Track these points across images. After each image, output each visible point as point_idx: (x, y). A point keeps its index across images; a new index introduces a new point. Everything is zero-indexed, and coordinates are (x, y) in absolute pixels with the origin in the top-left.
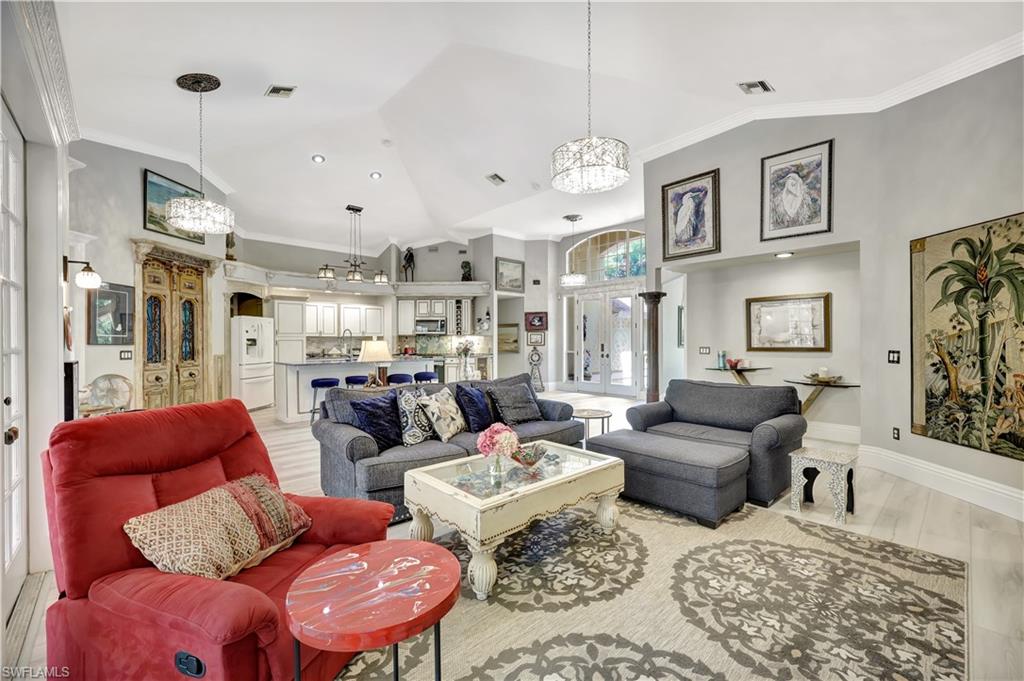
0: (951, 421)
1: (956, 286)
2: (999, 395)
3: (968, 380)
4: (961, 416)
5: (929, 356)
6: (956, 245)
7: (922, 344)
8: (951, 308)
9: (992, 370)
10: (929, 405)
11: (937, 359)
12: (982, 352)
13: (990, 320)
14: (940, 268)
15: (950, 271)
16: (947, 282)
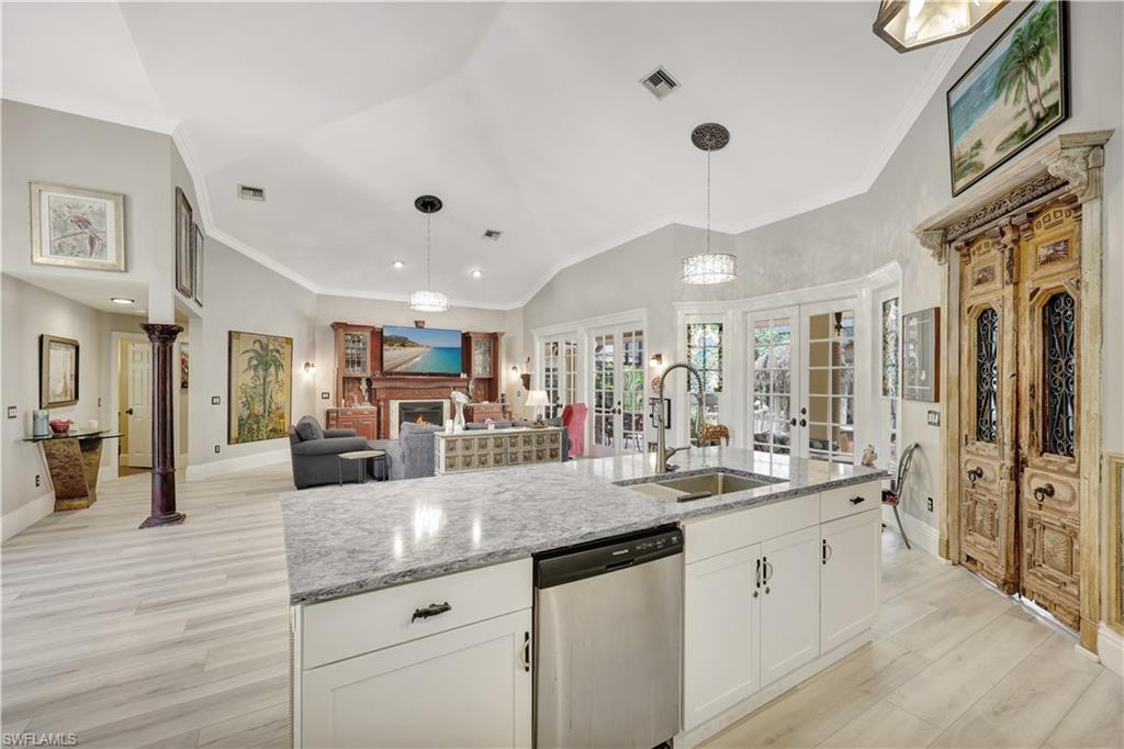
0: (251, 430)
1: (255, 362)
2: (269, 413)
3: (258, 408)
4: (255, 427)
5: (241, 398)
6: (255, 342)
7: (237, 392)
8: (252, 372)
9: (267, 402)
10: (240, 425)
11: (244, 399)
12: (264, 395)
13: (268, 380)
14: (247, 351)
15: (252, 354)
16: (251, 359)
